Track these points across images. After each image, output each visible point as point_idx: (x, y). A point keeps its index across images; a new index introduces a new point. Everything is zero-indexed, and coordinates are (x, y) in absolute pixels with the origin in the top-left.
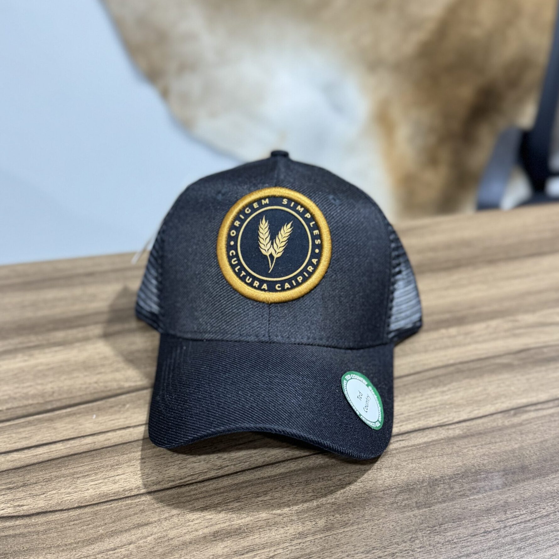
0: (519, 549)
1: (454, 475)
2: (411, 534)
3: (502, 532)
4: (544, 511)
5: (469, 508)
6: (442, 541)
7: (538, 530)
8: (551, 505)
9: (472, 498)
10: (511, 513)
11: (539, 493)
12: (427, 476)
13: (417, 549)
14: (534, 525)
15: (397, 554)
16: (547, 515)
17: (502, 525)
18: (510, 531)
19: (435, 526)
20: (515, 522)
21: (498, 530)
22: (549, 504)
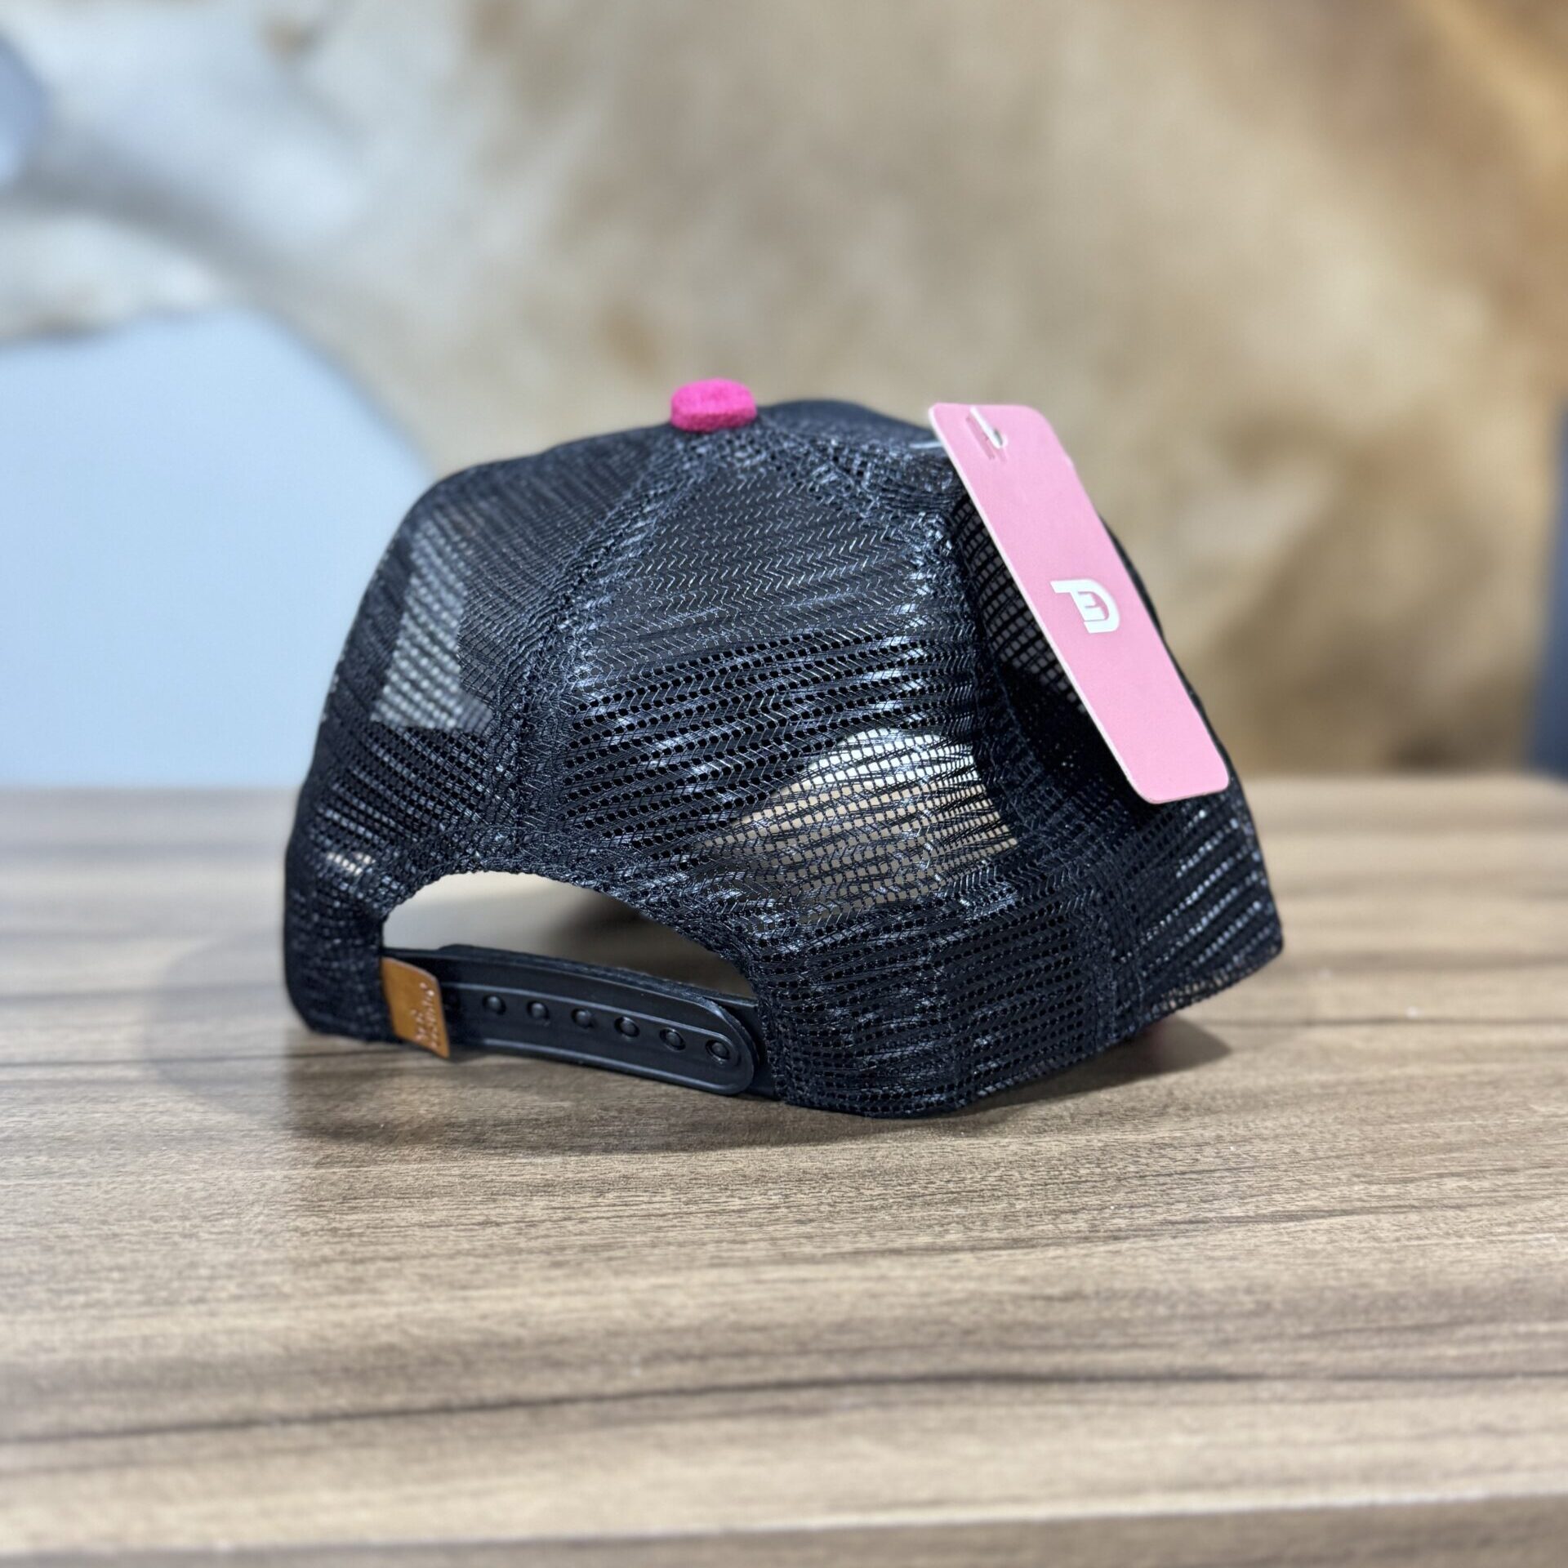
0: (557, 1265)
1: (521, 1120)
2: (226, 1206)
3: (541, 1230)
4: (737, 1201)
5: (488, 1178)
6: (311, 1227)
7: (670, 1234)
8: (775, 1194)
9: (524, 1161)
10: (619, 1197)
11: (763, 1170)
12: (431, 1116)
13: (201, 1234)
14: (670, 1223)
15: (127, 1237)
16: (739, 1211)
17: (560, 1214)
18: (571, 1228)
19: (327, 1200)
20: (609, 1214)
21: (532, 1224)
22: (770, 1193)
